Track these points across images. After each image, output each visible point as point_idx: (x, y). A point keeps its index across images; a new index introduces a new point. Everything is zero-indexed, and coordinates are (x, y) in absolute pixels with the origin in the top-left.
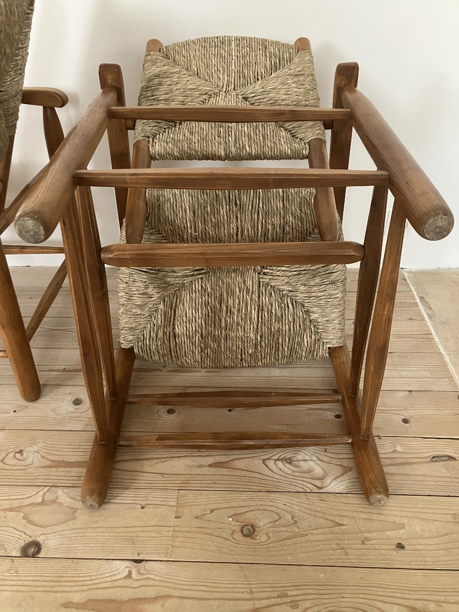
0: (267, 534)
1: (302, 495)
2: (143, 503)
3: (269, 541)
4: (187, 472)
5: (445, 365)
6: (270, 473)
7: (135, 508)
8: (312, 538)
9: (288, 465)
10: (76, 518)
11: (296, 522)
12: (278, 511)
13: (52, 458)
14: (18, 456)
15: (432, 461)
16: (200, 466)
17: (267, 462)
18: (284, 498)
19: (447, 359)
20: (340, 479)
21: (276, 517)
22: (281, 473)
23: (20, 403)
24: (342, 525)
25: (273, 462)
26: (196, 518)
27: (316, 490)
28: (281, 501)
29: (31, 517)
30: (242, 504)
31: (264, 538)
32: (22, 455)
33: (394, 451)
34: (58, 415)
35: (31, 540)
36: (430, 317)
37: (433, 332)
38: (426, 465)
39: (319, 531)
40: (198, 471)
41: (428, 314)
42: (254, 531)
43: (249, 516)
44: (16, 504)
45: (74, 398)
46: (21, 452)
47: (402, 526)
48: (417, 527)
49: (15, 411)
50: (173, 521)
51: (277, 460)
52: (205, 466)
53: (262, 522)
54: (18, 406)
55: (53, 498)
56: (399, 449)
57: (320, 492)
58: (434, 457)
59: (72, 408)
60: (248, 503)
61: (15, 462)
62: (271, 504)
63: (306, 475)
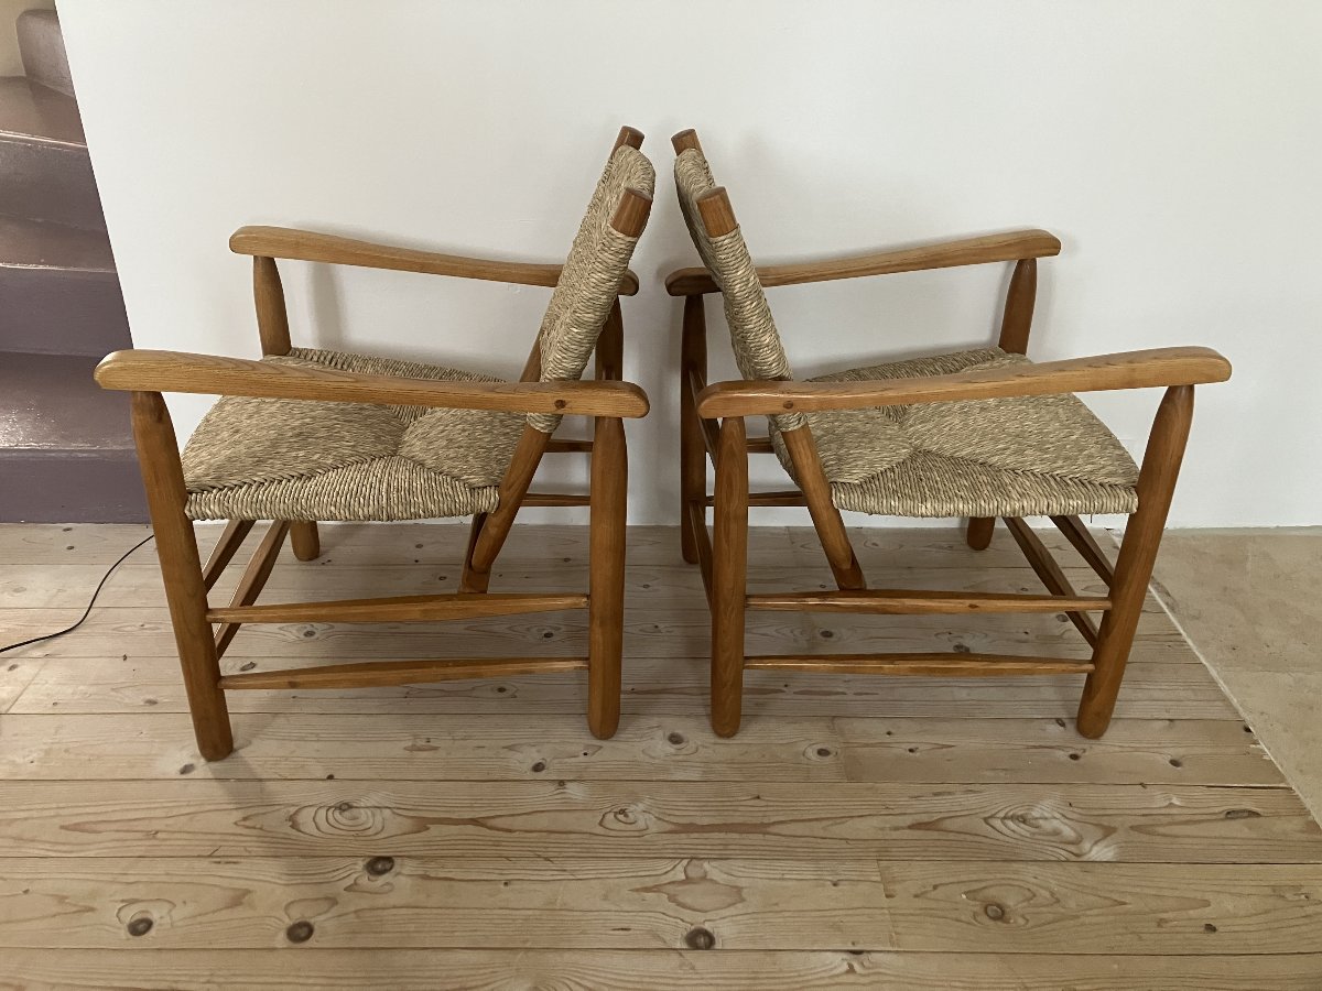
0: (1023, 917)
1: (1054, 865)
2: (835, 878)
3: (1029, 925)
4: (880, 837)
5: (1213, 682)
6: (1001, 837)
7: (824, 886)
8: (1087, 920)
9: (1022, 825)
10: (743, 900)
11: (1058, 901)
12: (1029, 886)
13: (675, 820)
14: (621, 817)
15: (1227, 818)
16: (897, 829)
17: (991, 821)
18: (1033, 869)
19: (1213, 673)
20: (1104, 843)
21: (1028, 894)
22: (1016, 836)
23: (586, 742)
24: (1124, 903)
25: (999, 821)
26: (916, 896)
27: (1073, 858)
28: (1029, 874)
29: (680, 899)
30: (975, 877)
31: (1021, 921)
32: (626, 816)
33: (1171, 805)
34: (654, 758)
35: (693, 928)
36: (1172, 609)
37: (1182, 631)
38: (1221, 823)
39: (1095, 911)
40: (895, 835)
41: (1167, 604)
42: (1003, 912)
43: (992, 893)
44: (649, 882)
45: (668, 734)
46: (623, 812)
47: (1207, 903)
48: (1229, 905)
49: (585, 754)
50: (885, 902)
51: (1005, 818)
52: (903, 828)
53: (1011, 900)
54: (588, 746)
55: (700, 874)
56: (1176, 801)
57: (1079, 859)
58: (1229, 813)
59: (671, 749)
60: (983, 876)
61: (622, 826)
62: (1016, 877)
63: (1052, 838)
